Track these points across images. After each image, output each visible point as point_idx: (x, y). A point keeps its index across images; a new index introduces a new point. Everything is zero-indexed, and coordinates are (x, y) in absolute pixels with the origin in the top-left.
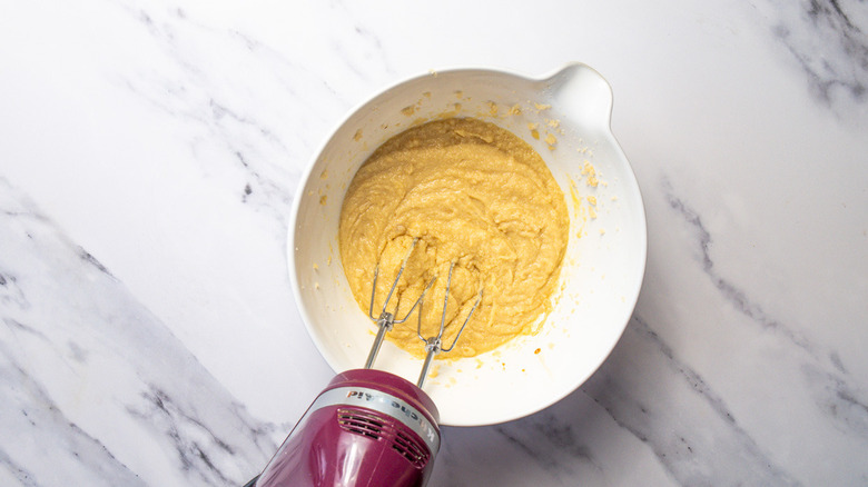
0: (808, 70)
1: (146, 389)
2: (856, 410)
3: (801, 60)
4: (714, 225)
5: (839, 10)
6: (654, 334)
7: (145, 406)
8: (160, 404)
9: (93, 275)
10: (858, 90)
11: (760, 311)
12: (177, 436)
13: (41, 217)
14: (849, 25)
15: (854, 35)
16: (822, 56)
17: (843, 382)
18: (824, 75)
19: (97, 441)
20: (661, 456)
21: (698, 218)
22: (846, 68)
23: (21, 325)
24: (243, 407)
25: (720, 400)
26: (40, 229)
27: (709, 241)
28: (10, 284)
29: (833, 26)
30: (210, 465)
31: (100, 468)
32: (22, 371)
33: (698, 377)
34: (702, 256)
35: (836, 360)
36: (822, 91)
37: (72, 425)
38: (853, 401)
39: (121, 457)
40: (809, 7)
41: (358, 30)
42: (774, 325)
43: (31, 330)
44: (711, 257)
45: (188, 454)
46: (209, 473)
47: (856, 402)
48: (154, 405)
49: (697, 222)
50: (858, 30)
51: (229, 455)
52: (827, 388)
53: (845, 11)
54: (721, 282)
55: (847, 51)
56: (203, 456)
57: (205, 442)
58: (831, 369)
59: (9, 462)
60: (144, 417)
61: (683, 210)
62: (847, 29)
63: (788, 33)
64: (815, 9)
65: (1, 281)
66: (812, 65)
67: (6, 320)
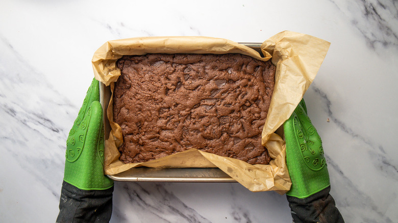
0: (365, 37)
2: (390, 168)
3: (363, 33)
4: (332, 98)
5: (376, 13)
10: (385, 44)
11: (351, 130)
12: (127, 188)
13: (72, 106)
14: (380, 18)
15: (383, 22)
16: (371, 31)
17: (384, 157)
18: (372, 38)
21: (326, 96)
22: (380, 35)
25: (337, 166)
26: (72, 110)
27: (330, 104)
28: (61, 132)
29: (374, 19)
30: (141, 199)
33: (328, 157)
34: (328, 110)
35: (381, 149)
36: (372, 44)
38: (388, 164)
40: (365, 12)
41: (191, 28)
42: (357, 136)
44: (331, 110)
45: (132, 195)
46: (140, 202)
47: (390, 165)
50: (384, 20)
51: (148, 195)
52: (378, 159)
53: (379, 13)
54: (336, 120)
55: (380, 28)
56: (138, 196)
58: (380, 152)
61: (319, 93)
62: (380, 20)
63: (357, 23)
64: (367, 13)
65: (57, 131)
66: (367, 35)
67: (59, 146)
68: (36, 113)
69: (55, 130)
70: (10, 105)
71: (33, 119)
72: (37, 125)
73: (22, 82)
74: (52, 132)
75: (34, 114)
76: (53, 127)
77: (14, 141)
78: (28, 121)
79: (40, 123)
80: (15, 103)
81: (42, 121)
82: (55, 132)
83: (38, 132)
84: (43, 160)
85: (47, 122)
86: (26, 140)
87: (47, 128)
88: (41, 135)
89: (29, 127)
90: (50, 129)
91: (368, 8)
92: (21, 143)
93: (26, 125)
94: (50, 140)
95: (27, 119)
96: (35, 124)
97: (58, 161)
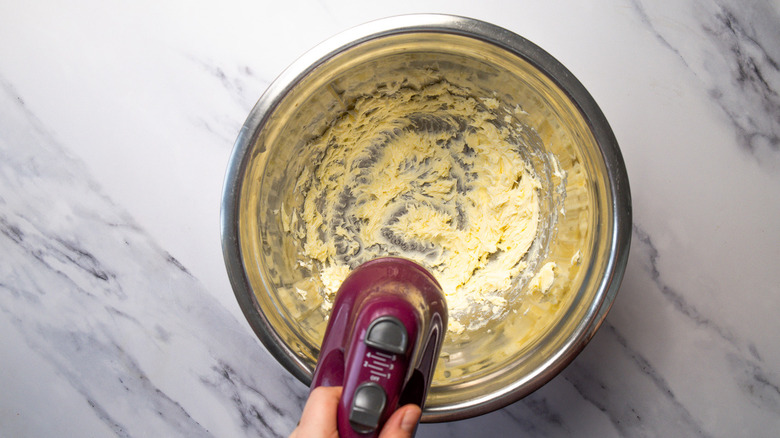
0: (736, 124)
1: (216, 363)
2: (768, 390)
3: (731, 117)
4: (661, 244)
5: (761, 78)
6: (612, 328)
7: (215, 377)
8: (226, 376)
9: (175, 274)
10: (774, 141)
11: (695, 310)
12: (239, 401)
13: (136, 228)
14: (768, 89)
15: (773, 98)
16: (747, 113)
17: (759, 368)
18: (748, 128)
19: (177, 404)
20: (616, 422)
21: (649, 239)
22: (765, 123)
23: (118, 312)
25: (663, 380)
26: (136, 238)
27: (656, 256)
28: (111, 280)
29: (756, 91)
30: (265, 424)
31: (179, 425)
32: (119, 348)
33: (646, 362)
34: (651, 268)
35: (753, 350)
36: (747, 140)
37: (158, 391)
38: (766, 383)
39: (195, 416)
40: (738, 75)
42: (706, 322)
43: (127, 316)
44: (658, 268)
45: (247, 415)
46: (264, 430)
47: (768, 384)
48: (222, 376)
50: (776, 94)
51: (279, 416)
52: (746, 372)
53: (766, 79)
54: (665, 288)
55: (767, 109)
56: (260, 417)
57: (261, 405)
58: (749, 357)
59: (108, 419)
60: (214, 386)
62: (767, 93)
63: (721, 95)
64: (742, 77)
65: (104, 277)
66: (739, 121)
67: (107, 308)
68: (64, 239)
69: (100, 274)
70: (13, 220)
71: (56, 250)
72: (64, 262)
73: (38, 175)
74: (94, 278)
75: (60, 240)
76: (97, 270)
77: (15, 293)
78: (47, 255)
79: (70, 259)
80: (22, 216)
81: (74, 255)
82: (100, 280)
83: (66, 276)
84: (72, 334)
85: (85, 258)
86: (41, 292)
87: (84, 271)
88: (72, 283)
89: (48, 266)
90: (91, 272)
91: (744, 68)
92: (31, 298)
93: (42, 261)
94: (88, 294)
95: (44, 249)
96: (60, 260)
97: (102, 338)
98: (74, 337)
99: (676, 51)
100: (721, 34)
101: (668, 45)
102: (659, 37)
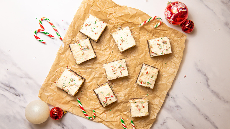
4: (210, 76)
11: (223, 98)
13: (30, 78)
21: (205, 74)
23: (24, 107)
24: (85, 127)
25: (214, 123)
26: (30, 81)
27: (208, 80)
28: (21, 96)
33: (207, 116)
34: (207, 84)
42: (227, 102)
44: (209, 84)
48: (61, 128)
49: (205, 75)
54: (212, 91)
61: (201, 72)
63: (228, 24)
65: (19, 96)
67: (20, 106)
68: (4, 83)
69: (17, 95)
71: (2, 87)
72: (4, 91)
74: (15, 96)
75: (2, 83)
76: (16, 93)
79: (6, 90)
81: (8, 88)
82: (17, 96)
83: (5, 96)
84: (7, 116)
85: (12, 89)
87: (11, 94)
88: (7, 98)
90: (14, 94)
94: (13, 102)
96: (2, 90)
97: (18, 117)
98: (8, 117)
99: (212, 10)
100: (228, 3)
101: (209, 8)
102: (206, 6)
